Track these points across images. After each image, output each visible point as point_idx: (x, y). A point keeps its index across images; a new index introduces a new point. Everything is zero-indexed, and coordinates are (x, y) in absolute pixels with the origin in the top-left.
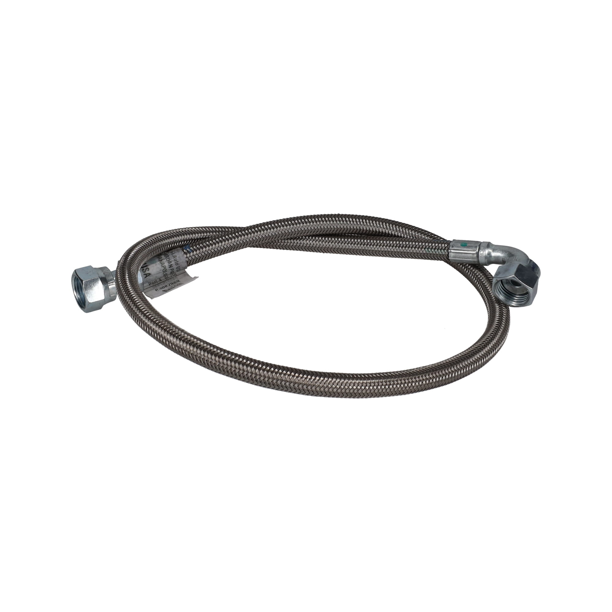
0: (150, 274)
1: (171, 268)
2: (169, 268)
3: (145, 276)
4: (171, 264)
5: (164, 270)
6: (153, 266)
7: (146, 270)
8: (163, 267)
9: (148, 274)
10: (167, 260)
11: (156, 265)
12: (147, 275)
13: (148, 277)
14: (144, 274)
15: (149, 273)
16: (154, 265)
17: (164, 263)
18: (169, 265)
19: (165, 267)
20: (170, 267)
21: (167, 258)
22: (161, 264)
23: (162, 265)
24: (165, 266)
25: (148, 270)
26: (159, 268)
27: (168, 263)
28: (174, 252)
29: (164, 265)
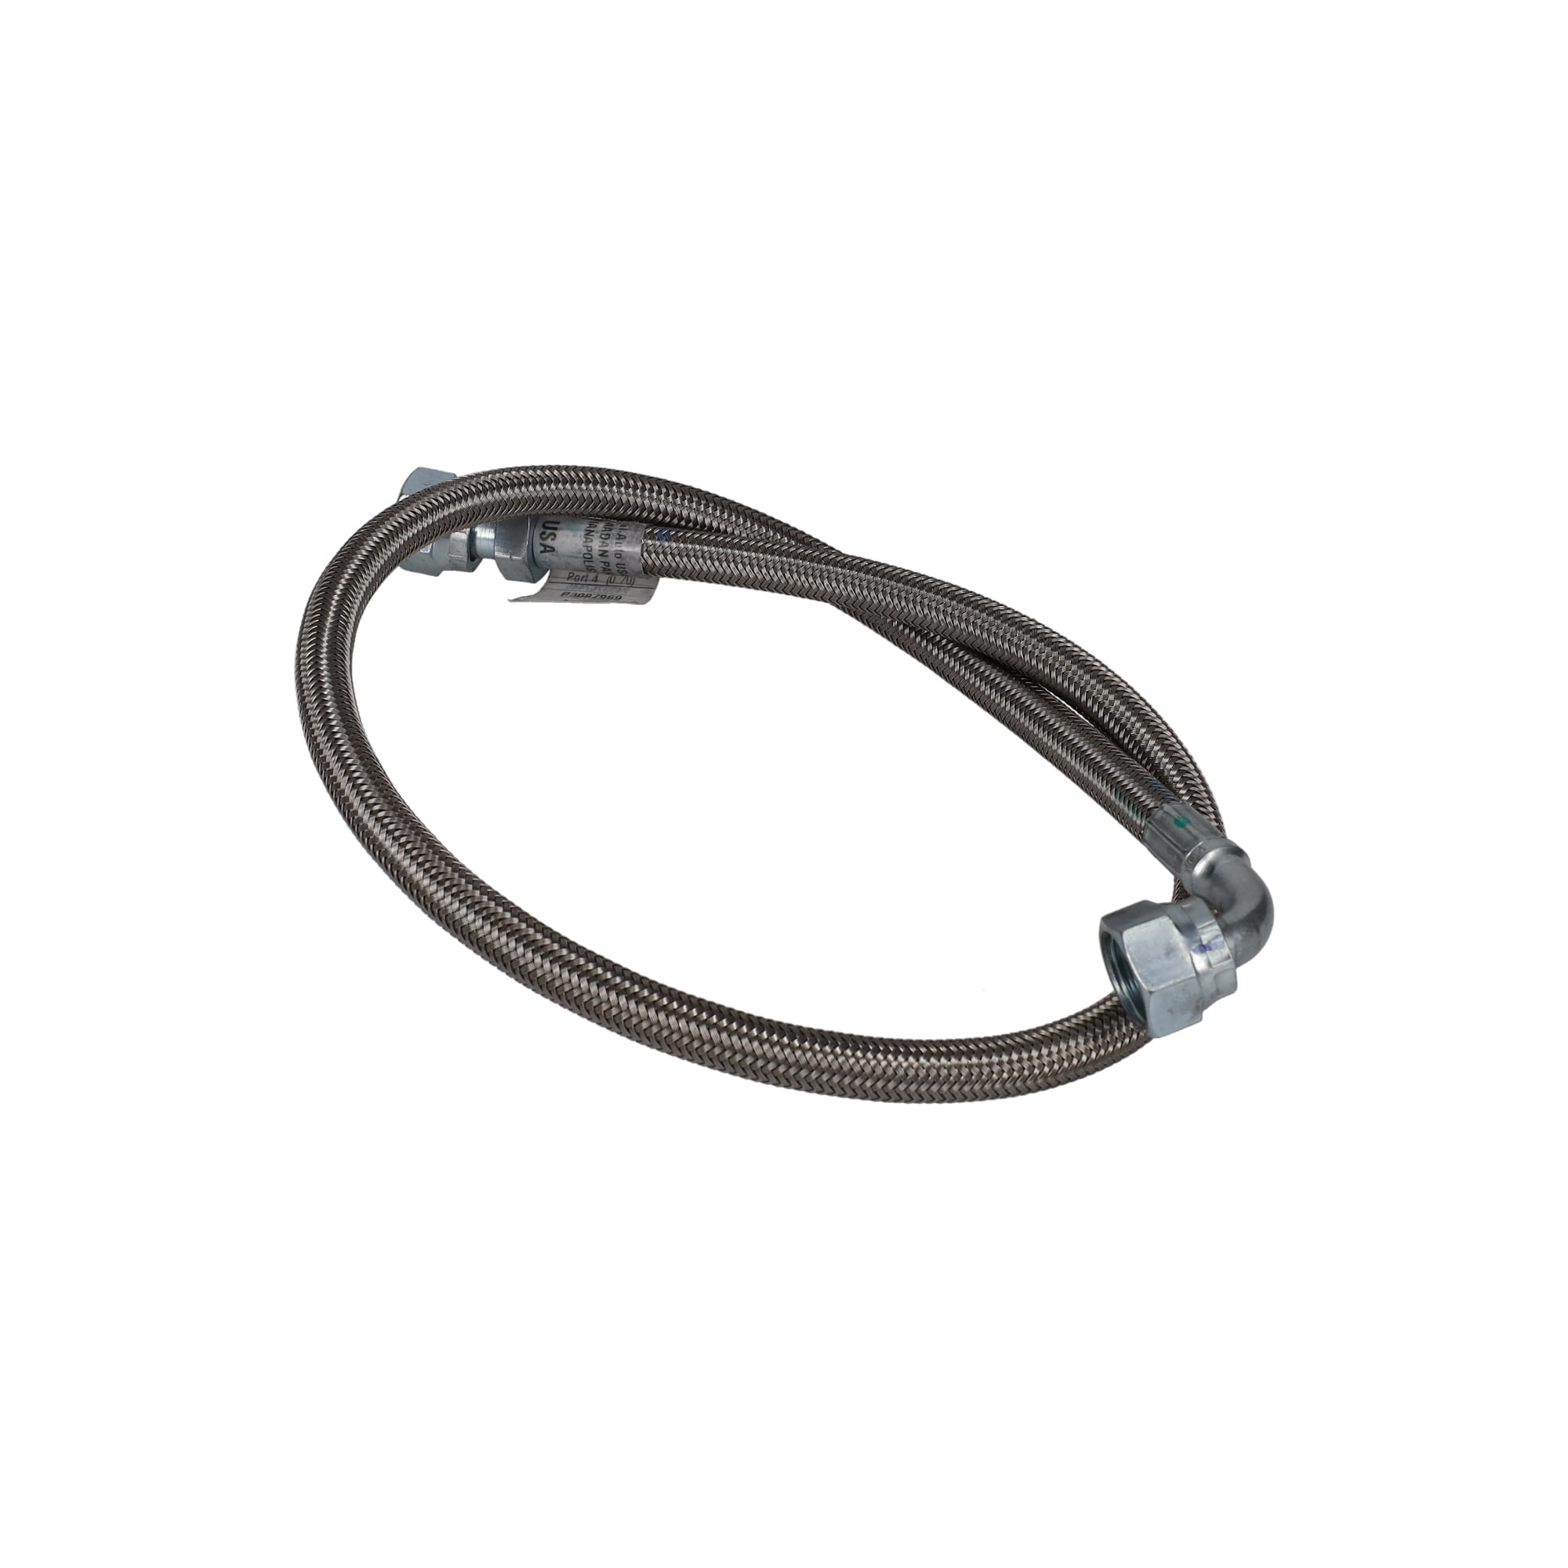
0: (553, 549)
1: (604, 559)
2: (599, 557)
3: (542, 548)
4: (605, 549)
5: (586, 556)
6: (567, 536)
7: (548, 537)
8: (587, 547)
9: (549, 547)
10: (603, 536)
11: (575, 536)
12: (548, 549)
13: (547, 554)
14: (542, 544)
15: (553, 546)
16: (570, 533)
17: (592, 541)
18: (601, 549)
19: (589, 549)
20: (601, 555)
21: (606, 532)
22: (585, 540)
23: (586, 542)
24: (591, 547)
25: (553, 539)
26: (577, 545)
27: (600, 544)
28: (627, 528)
29: (590, 544)
